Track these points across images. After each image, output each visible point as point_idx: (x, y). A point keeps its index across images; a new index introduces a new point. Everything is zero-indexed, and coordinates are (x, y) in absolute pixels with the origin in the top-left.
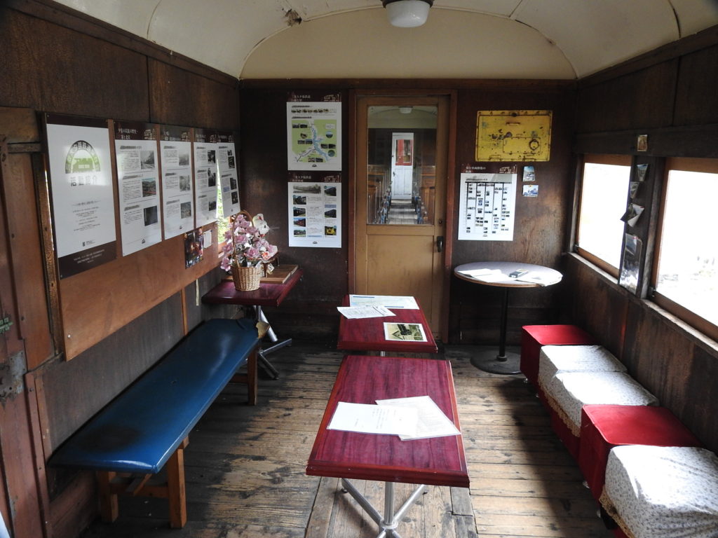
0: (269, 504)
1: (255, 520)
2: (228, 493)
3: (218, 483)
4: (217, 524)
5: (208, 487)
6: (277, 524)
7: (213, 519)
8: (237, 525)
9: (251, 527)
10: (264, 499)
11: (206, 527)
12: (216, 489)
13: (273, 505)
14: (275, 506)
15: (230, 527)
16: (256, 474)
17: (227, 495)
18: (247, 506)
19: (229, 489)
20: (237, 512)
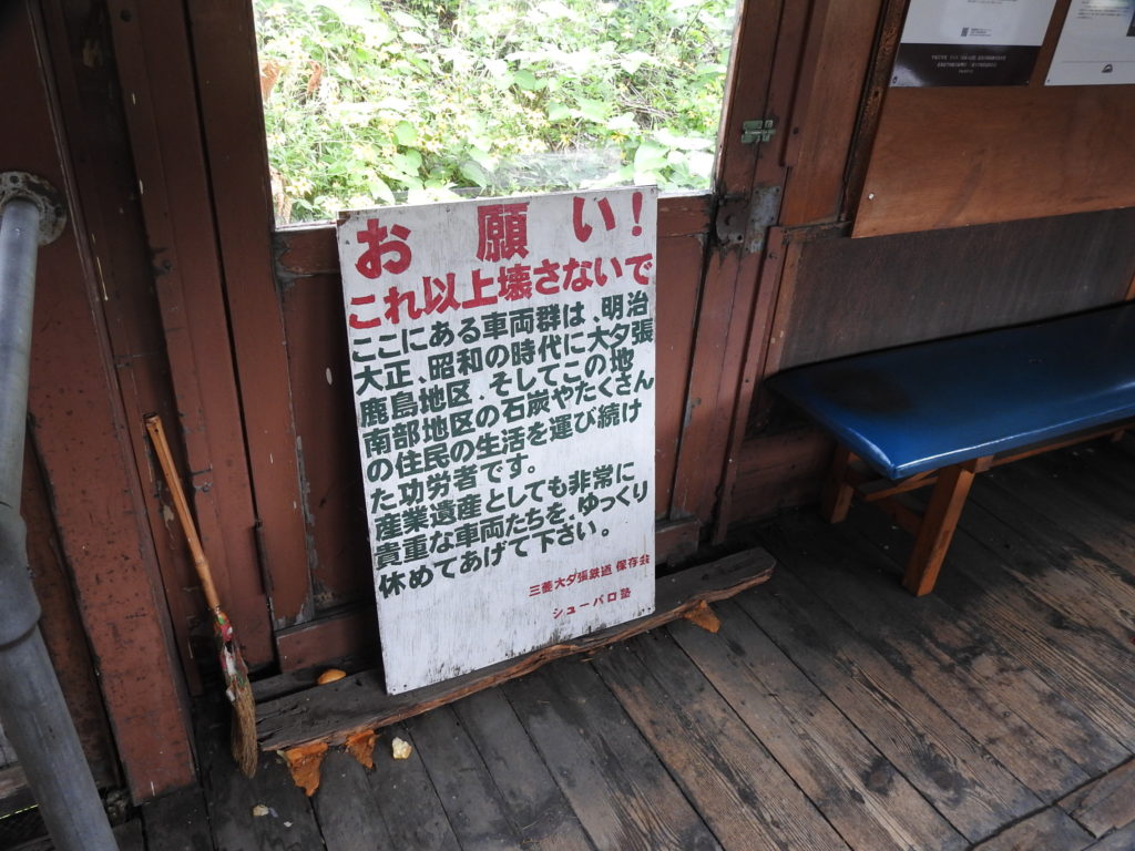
0: (1092, 666)
1: (1045, 671)
2: (1031, 599)
3: (1028, 573)
4: (976, 630)
5: (1006, 568)
6: (1082, 706)
7: (975, 618)
8: (1007, 654)
9: (1028, 675)
10: (1090, 650)
11: (955, 622)
12: (1015, 580)
13: (1099, 672)
14: (1101, 677)
15: (993, 649)
16: (1109, 604)
17: (1027, 600)
18: (1050, 641)
19: (1038, 595)
20: (1023, 638)
